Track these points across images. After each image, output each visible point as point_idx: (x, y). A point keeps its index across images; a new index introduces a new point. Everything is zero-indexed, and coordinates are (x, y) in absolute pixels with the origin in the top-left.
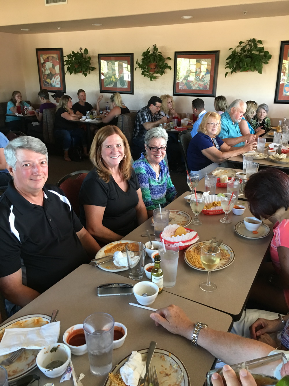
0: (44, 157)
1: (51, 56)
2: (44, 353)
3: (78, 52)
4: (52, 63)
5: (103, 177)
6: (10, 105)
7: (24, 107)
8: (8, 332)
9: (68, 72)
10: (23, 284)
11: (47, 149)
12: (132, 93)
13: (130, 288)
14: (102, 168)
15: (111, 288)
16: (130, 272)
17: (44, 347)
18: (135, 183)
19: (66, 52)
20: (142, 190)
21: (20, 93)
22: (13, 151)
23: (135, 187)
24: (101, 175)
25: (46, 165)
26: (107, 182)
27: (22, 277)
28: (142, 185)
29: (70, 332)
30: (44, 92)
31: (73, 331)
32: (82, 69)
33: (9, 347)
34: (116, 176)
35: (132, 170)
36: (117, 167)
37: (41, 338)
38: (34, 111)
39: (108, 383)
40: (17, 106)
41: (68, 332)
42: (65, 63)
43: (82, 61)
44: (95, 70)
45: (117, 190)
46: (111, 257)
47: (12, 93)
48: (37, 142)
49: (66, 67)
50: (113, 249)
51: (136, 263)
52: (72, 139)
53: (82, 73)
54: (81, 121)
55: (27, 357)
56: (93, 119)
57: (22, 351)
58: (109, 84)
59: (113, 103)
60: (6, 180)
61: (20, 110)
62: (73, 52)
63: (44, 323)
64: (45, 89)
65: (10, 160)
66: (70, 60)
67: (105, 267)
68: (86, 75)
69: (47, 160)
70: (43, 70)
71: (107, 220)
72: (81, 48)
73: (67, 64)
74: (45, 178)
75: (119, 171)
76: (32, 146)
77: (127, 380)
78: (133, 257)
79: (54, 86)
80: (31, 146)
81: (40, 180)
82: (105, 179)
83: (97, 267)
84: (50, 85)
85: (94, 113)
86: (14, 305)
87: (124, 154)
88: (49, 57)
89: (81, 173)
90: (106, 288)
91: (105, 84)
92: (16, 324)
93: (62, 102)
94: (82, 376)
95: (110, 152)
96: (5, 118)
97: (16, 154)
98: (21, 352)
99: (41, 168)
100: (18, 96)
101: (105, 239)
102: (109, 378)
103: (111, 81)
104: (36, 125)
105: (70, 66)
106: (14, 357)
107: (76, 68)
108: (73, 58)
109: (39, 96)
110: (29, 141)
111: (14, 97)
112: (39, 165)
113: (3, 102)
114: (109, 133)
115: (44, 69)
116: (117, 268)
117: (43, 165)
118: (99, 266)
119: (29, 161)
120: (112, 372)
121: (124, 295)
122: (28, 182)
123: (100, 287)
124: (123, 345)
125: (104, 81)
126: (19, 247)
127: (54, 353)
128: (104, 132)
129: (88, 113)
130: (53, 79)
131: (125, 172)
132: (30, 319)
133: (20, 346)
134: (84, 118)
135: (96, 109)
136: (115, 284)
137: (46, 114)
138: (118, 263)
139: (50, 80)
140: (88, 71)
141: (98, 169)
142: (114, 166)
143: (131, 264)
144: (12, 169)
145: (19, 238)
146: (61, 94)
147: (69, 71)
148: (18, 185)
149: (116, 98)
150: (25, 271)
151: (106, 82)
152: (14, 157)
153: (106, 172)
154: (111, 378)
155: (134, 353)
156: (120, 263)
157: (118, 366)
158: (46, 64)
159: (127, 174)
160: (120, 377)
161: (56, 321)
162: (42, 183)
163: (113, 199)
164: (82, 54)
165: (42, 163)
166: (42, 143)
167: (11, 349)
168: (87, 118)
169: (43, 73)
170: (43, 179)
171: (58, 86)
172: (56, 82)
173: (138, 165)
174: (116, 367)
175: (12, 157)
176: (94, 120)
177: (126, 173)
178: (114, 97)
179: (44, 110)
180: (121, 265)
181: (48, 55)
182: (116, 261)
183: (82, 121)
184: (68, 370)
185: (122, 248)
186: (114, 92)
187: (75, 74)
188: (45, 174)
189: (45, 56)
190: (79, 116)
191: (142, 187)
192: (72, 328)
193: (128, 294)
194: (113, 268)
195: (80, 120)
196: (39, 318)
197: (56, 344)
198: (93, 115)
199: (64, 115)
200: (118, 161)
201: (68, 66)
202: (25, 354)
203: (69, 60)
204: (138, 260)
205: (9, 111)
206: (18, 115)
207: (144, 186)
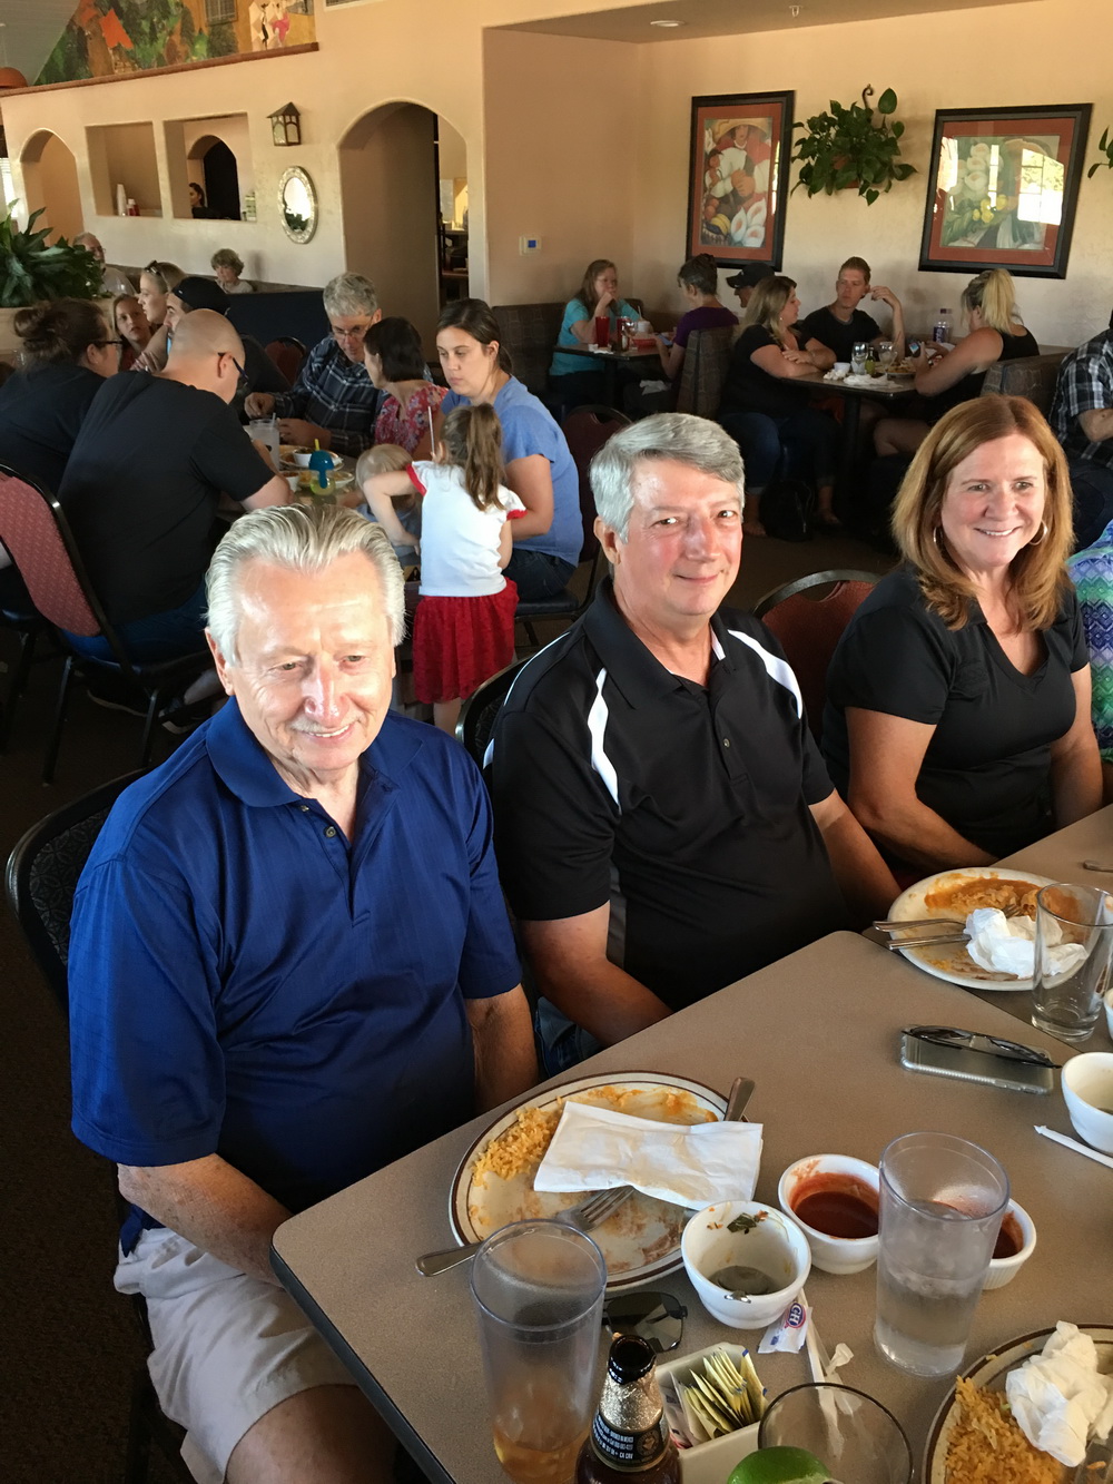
0: (730, 494)
1: (745, 126)
2: (709, 1227)
3: (854, 104)
4: (745, 153)
5: (943, 603)
6: (574, 314)
7: (621, 323)
8: (575, 1116)
9: (801, 186)
10: (610, 957)
11: (745, 463)
12: (1059, 274)
13: (1038, 1068)
14: (934, 567)
15: (959, 1047)
16: (1038, 1002)
17: (707, 1204)
18: (1072, 641)
19: (807, 108)
20: (1095, 674)
21: (615, 270)
22: (622, 470)
23: (1068, 656)
24: (935, 596)
25: (735, 524)
26: (959, 626)
27: (609, 933)
28: (1100, 654)
29: (805, 1176)
30: (700, 268)
31: (812, 1174)
32: (859, 176)
33: (584, 1169)
34: (995, 605)
35: (1065, 590)
36: (999, 571)
37: (694, 1167)
38: (653, 336)
39: (953, 1416)
40: (597, 319)
41: (795, 1173)
42: (796, 151)
43: (863, 141)
44: (912, 178)
45: (994, 666)
46: (952, 928)
47: (586, 269)
48: (710, 432)
49: (796, 168)
50: (960, 895)
51: (1068, 972)
52: (782, 451)
53: (857, 190)
54: (825, 382)
55: (639, 1222)
56: (876, 375)
57: (625, 1193)
58: (964, 234)
59: (975, 312)
60: (545, 583)
61: (606, 331)
62: (835, 107)
63: (697, 1115)
64: (707, 255)
65: (611, 503)
66: (818, 136)
67: (930, 961)
68: (871, 198)
69: (740, 503)
70: (708, 181)
71: (935, 779)
72: (869, 87)
73: (802, 156)
74: (727, 573)
75: (1008, 588)
76: (693, 449)
77: (1036, 1427)
78: (1057, 945)
79: (740, 242)
80: (689, 447)
81: (712, 582)
82: (951, 614)
83: (897, 952)
84: (726, 237)
85: (885, 351)
86: (570, 1024)
87: (1038, 520)
88: (738, 127)
89: (842, 582)
90: (937, 1042)
91: (946, 234)
92: (602, 1092)
93: (761, 303)
94: (843, 1355)
95: (978, 506)
96: (550, 363)
97: (632, 480)
98: (619, 1198)
99: (717, 534)
100: (606, 280)
101: (923, 854)
102: (958, 1397)
103: (972, 222)
104: (655, 391)
105: (813, 163)
106: (596, 1209)
107: (835, 171)
108: (833, 131)
109: (682, 280)
110: (681, 431)
111: (592, 284)
112: (711, 521)
113: (549, 302)
114: (988, 429)
115: (711, 176)
116: (983, 975)
117: (726, 522)
118: (906, 953)
119: (675, 509)
120: (971, 1375)
121: (1013, 1088)
122: (666, 585)
123: (916, 1033)
124: (1008, 1284)
125: (945, 223)
126: (612, 825)
127: (739, 1235)
128: (968, 425)
129: (860, 352)
130: (740, 215)
131: (1033, 597)
132: (650, 1089)
133: (619, 1178)
134: (841, 369)
135: (890, 338)
136: (977, 1035)
137: (699, 349)
138: (985, 954)
139: (725, 219)
140: (885, 183)
141: (919, 572)
142: (986, 567)
143: (1045, 972)
144: (615, 536)
145: (614, 792)
146: (763, 273)
147: (806, 183)
148: (629, 595)
149: (990, 290)
150: (622, 913)
151: (951, 224)
152: (627, 490)
153: (953, 585)
154: (964, 1398)
155: (1065, 1330)
156: (993, 958)
157: (997, 1362)
158: (720, 156)
159: (1038, 606)
160: (1005, 1407)
161: (744, 1120)
162: (713, 596)
163: (970, 700)
164: (869, 111)
165: (722, 514)
166: (726, 437)
167: (588, 1180)
168: (851, 371)
169: (705, 191)
170: (721, 577)
171: (755, 243)
172: (748, 230)
173: (1097, 570)
174: (985, 1362)
175: (616, 489)
176: (882, 381)
177: (1036, 601)
178: (982, 286)
179: (693, 336)
180: (999, 967)
181: (733, 122)
182: (979, 944)
183: (831, 383)
184: (791, 1316)
185: (1001, 899)
186: (982, 268)
187: (830, 194)
188: (730, 561)
189: (723, 126)
190: (820, 360)
191: (1100, 662)
192: (811, 1160)
193: (1032, 1088)
194: (962, 970)
195: (826, 376)
196: (681, 1091)
197: (755, 1209)
198: (878, 360)
199: (764, 357)
200: (1012, 547)
201: (806, 161)
202: (634, 1209)
203: (812, 139)
204: (1079, 961)
205: (568, 335)
206: (597, 352)
207: (1108, 662)
